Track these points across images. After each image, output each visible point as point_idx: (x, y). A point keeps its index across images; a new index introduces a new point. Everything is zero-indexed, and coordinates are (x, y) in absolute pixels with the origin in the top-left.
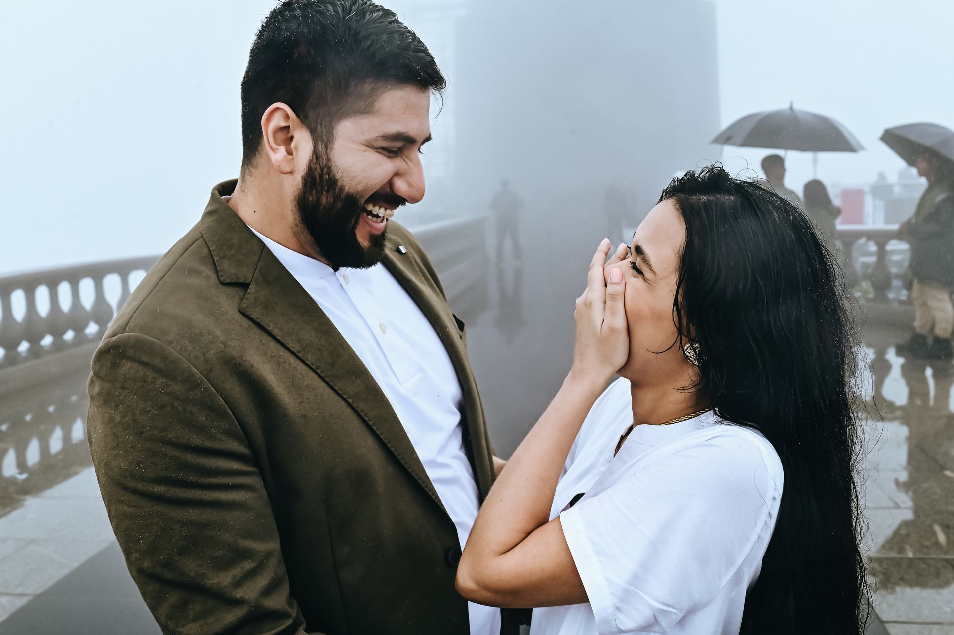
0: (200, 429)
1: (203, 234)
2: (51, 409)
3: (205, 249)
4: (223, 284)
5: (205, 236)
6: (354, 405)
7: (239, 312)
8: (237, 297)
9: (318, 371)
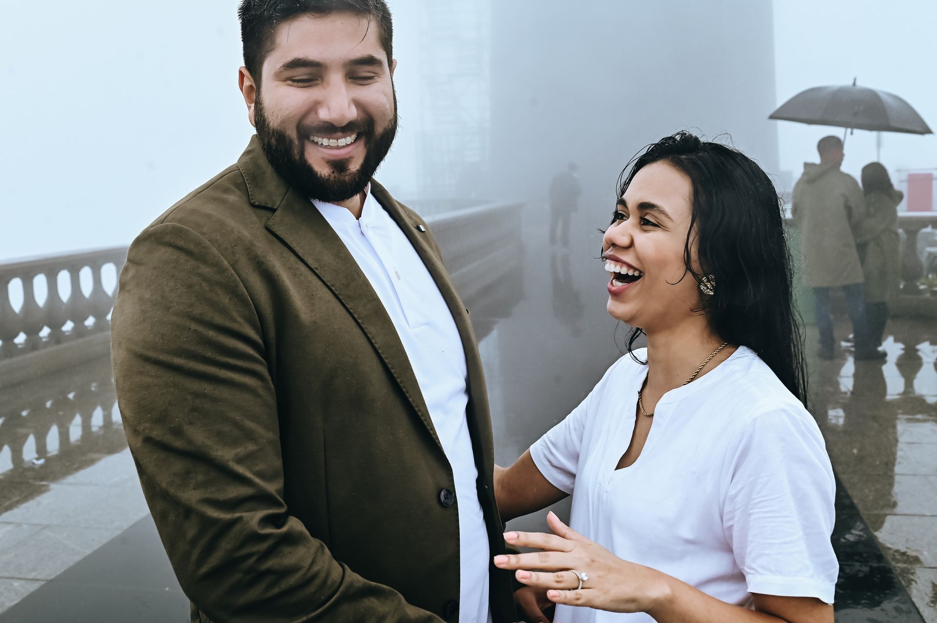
0: (223, 311)
1: (240, 168)
2: (71, 396)
3: (241, 178)
4: (253, 206)
5: (241, 169)
6: (363, 326)
7: (265, 229)
8: (265, 218)
9: (333, 288)
